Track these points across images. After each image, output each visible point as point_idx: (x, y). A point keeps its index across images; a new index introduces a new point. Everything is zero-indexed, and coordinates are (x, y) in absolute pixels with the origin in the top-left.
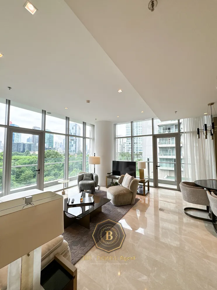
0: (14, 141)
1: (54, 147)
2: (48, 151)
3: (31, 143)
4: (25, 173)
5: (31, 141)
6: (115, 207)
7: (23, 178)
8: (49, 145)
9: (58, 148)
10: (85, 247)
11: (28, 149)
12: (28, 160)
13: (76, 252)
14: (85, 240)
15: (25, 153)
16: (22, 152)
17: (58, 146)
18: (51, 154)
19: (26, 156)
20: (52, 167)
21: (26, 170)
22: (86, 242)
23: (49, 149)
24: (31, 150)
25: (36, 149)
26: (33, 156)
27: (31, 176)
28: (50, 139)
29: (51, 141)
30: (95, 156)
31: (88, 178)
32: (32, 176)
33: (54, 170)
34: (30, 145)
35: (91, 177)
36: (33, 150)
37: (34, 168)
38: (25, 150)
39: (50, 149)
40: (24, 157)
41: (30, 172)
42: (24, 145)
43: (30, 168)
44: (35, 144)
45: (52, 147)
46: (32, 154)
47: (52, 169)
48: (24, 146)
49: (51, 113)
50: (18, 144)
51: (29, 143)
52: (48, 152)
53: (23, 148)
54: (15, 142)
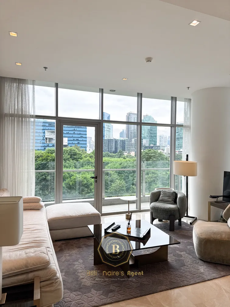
0: (104, 137)
1: (158, 144)
2: (146, 151)
3: (125, 138)
4: (116, 183)
5: (125, 136)
6: (198, 261)
7: (113, 190)
8: (150, 141)
9: (164, 147)
10: (105, 298)
11: (121, 148)
12: (120, 164)
13: (92, 297)
14: (112, 289)
15: (117, 154)
16: (114, 152)
17: (165, 142)
18: (152, 156)
19: (118, 159)
20: (152, 178)
21: (117, 179)
22: (112, 292)
23: (150, 147)
24: (125, 149)
25: (132, 147)
26: (127, 159)
27: (123, 188)
28: (152, 132)
29: (153, 135)
30: (187, 160)
31: (166, 198)
32: (125, 188)
33: (155, 183)
34: (123, 142)
35: (174, 197)
36: (128, 149)
37: (127, 178)
38: (117, 149)
39: (152, 147)
40: (116, 159)
41: (122, 182)
42: (116, 141)
43: (122, 176)
44: (130, 140)
45: (155, 144)
46: (126, 155)
47: (152, 181)
48: (116, 144)
49: (115, 91)
50: (110, 141)
51: (122, 139)
52: (146, 153)
53: (115, 147)
54: (106, 138)
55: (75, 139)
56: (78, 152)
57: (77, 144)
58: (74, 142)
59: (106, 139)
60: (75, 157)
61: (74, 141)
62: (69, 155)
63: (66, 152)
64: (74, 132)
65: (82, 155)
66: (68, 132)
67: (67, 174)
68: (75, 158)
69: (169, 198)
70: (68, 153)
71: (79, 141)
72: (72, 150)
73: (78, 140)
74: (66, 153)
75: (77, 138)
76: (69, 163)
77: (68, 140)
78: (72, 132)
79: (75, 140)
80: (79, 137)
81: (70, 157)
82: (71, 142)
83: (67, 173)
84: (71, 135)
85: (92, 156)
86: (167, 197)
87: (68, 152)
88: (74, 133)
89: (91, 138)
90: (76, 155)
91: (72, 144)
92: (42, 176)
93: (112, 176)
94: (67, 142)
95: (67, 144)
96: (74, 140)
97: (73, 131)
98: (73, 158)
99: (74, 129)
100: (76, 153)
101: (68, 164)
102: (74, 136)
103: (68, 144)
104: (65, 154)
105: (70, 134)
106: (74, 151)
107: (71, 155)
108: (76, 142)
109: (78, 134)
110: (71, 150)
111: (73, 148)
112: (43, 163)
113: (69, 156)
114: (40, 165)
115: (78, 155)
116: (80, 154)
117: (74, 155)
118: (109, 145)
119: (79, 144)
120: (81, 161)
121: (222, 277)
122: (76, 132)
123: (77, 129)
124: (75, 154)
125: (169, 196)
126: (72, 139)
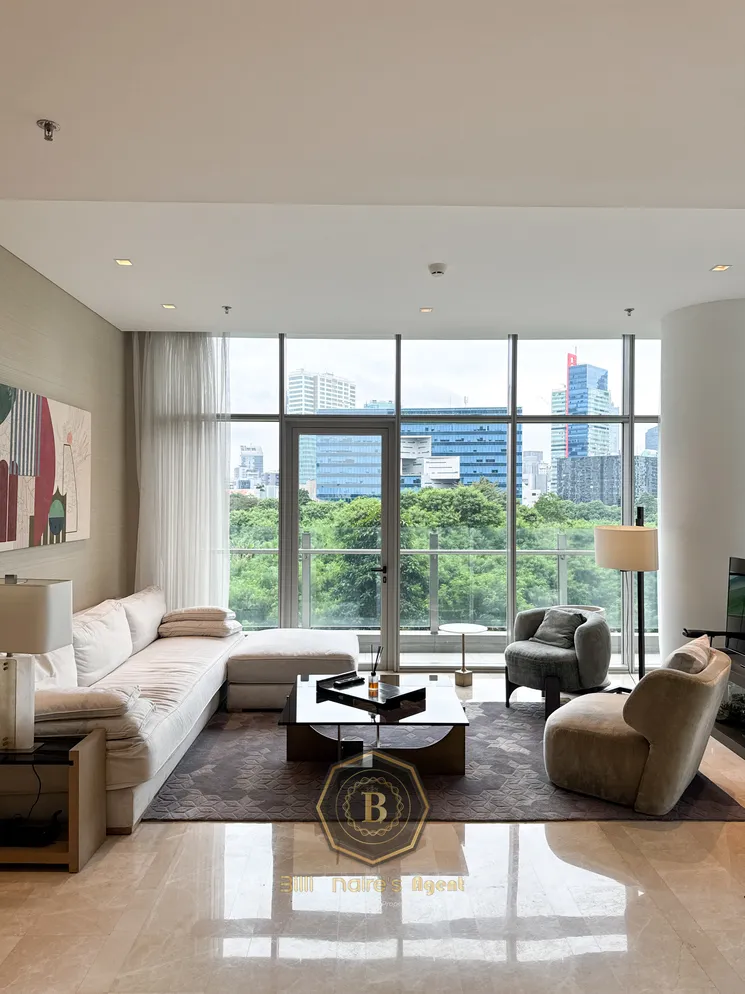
31: (553, 631)
50: (604, 462)
51: (652, 453)
54: (591, 454)
55: (484, 459)
56: (486, 503)
57: (490, 475)
58: (479, 470)
59: (593, 455)
60: (477, 517)
61: (481, 465)
62: (457, 511)
63: (447, 503)
64: (479, 437)
65: (498, 512)
66: (460, 437)
67: (446, 572)
68: (477, 521)
69: (558, 629)
70: (455, 506)
71: (498, 465)
72: (468, 497)
73: (491, 463)
74: (450, 506)
75: (492, 458)
76: (458, 536)
77: (461, 465)
78: (474, 438)
79: (485, 465)
80: (497, 454)
81: (462, 519)
82: (470, 470)
83: (446, 569)
84: (470, 449)
85: (533, 515)
86: (556, 626)
87: (456, 503)
88: (481, 442)
89: (539, 455)
90: (479, 512)
91: (475, 475)
92: (365, 573)
93: (603, 583)
94: (458, 470)
95: (457, 476)
96: (479, 463)
97: (478, 433)
98: (471, 521)
99: (481, 428)
100: (479, 505)
101: (455, 538)
102: (480, 449)
103: (461, 475)
104: (444, 508)
105: (466, 444)
106: (472, 500)
107: (465, 512)
108: (488, 470)
109: (494, 444)
110: (463, 496)
111: (471, 490)
112: (367, 536)
113: (457, 516)
114: (359, 540)
115: (486, 511)
116: (492, 508)
117: (475, 512)
118: (602, 478)
119: (496, 475)
120: (498, 529)
121: (568, 820)
122: (486, 438)
123: (490, 425)
124: (477, 509)
125: (560, 626)
126: (473, 459)
